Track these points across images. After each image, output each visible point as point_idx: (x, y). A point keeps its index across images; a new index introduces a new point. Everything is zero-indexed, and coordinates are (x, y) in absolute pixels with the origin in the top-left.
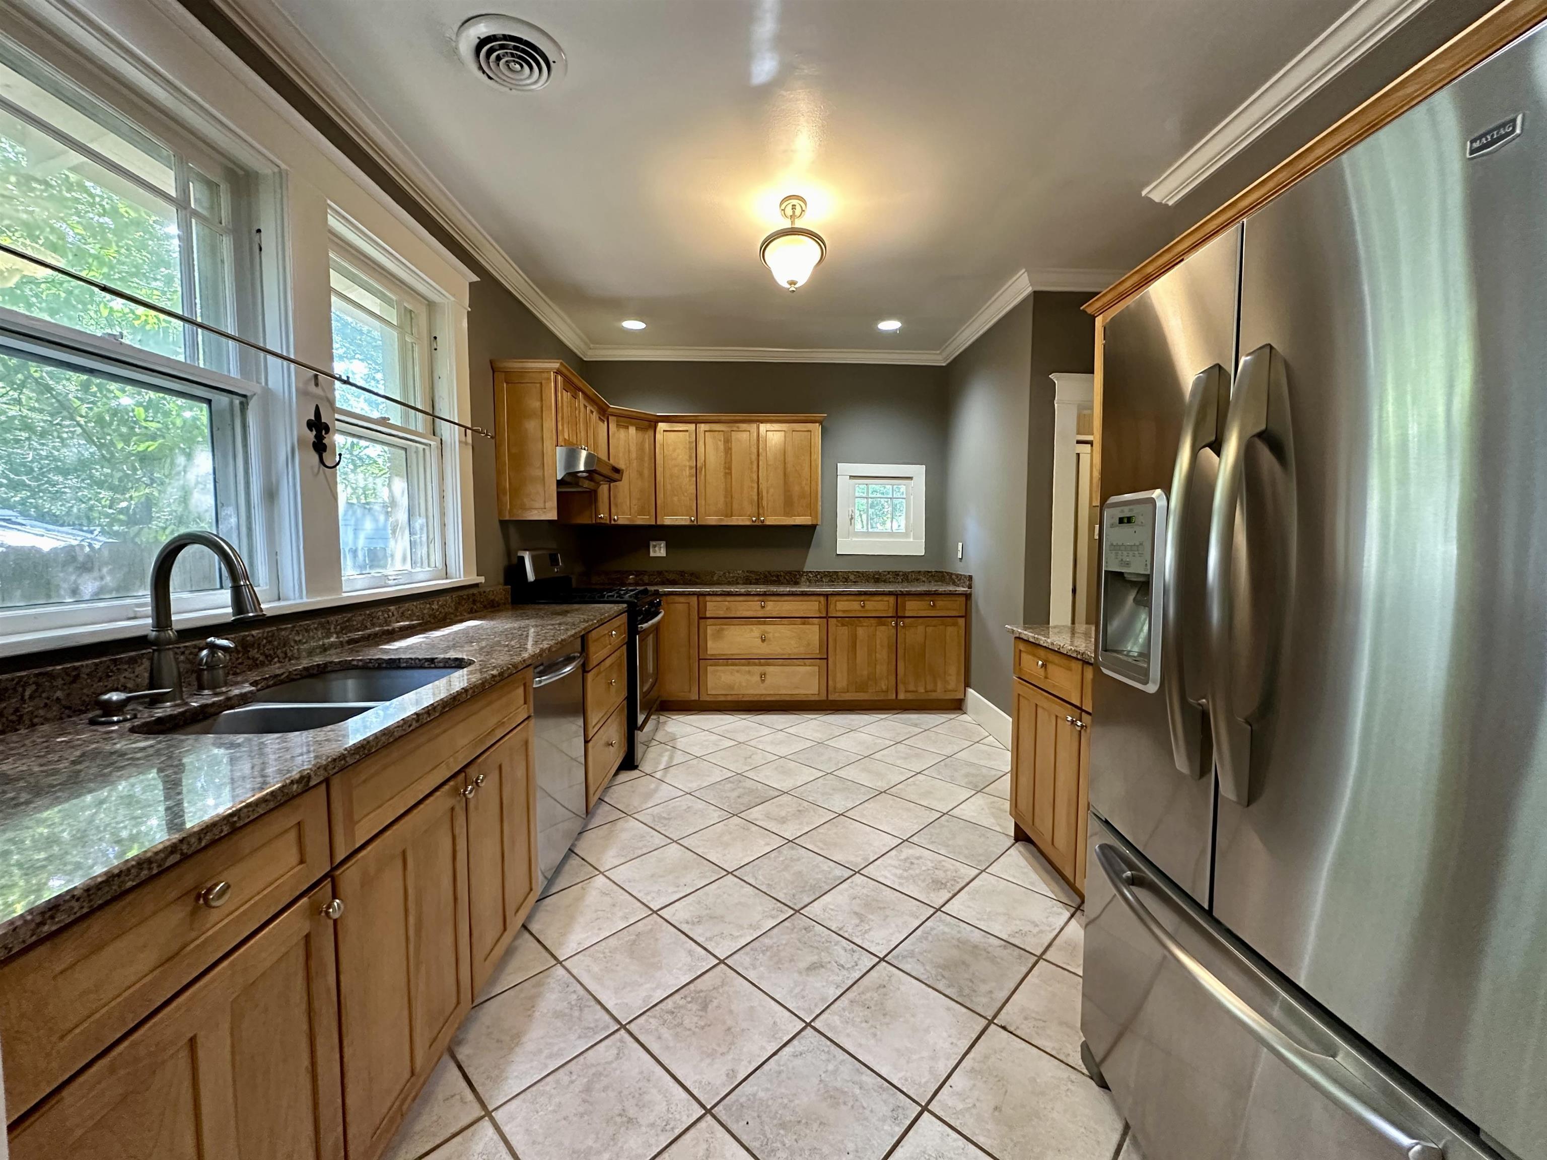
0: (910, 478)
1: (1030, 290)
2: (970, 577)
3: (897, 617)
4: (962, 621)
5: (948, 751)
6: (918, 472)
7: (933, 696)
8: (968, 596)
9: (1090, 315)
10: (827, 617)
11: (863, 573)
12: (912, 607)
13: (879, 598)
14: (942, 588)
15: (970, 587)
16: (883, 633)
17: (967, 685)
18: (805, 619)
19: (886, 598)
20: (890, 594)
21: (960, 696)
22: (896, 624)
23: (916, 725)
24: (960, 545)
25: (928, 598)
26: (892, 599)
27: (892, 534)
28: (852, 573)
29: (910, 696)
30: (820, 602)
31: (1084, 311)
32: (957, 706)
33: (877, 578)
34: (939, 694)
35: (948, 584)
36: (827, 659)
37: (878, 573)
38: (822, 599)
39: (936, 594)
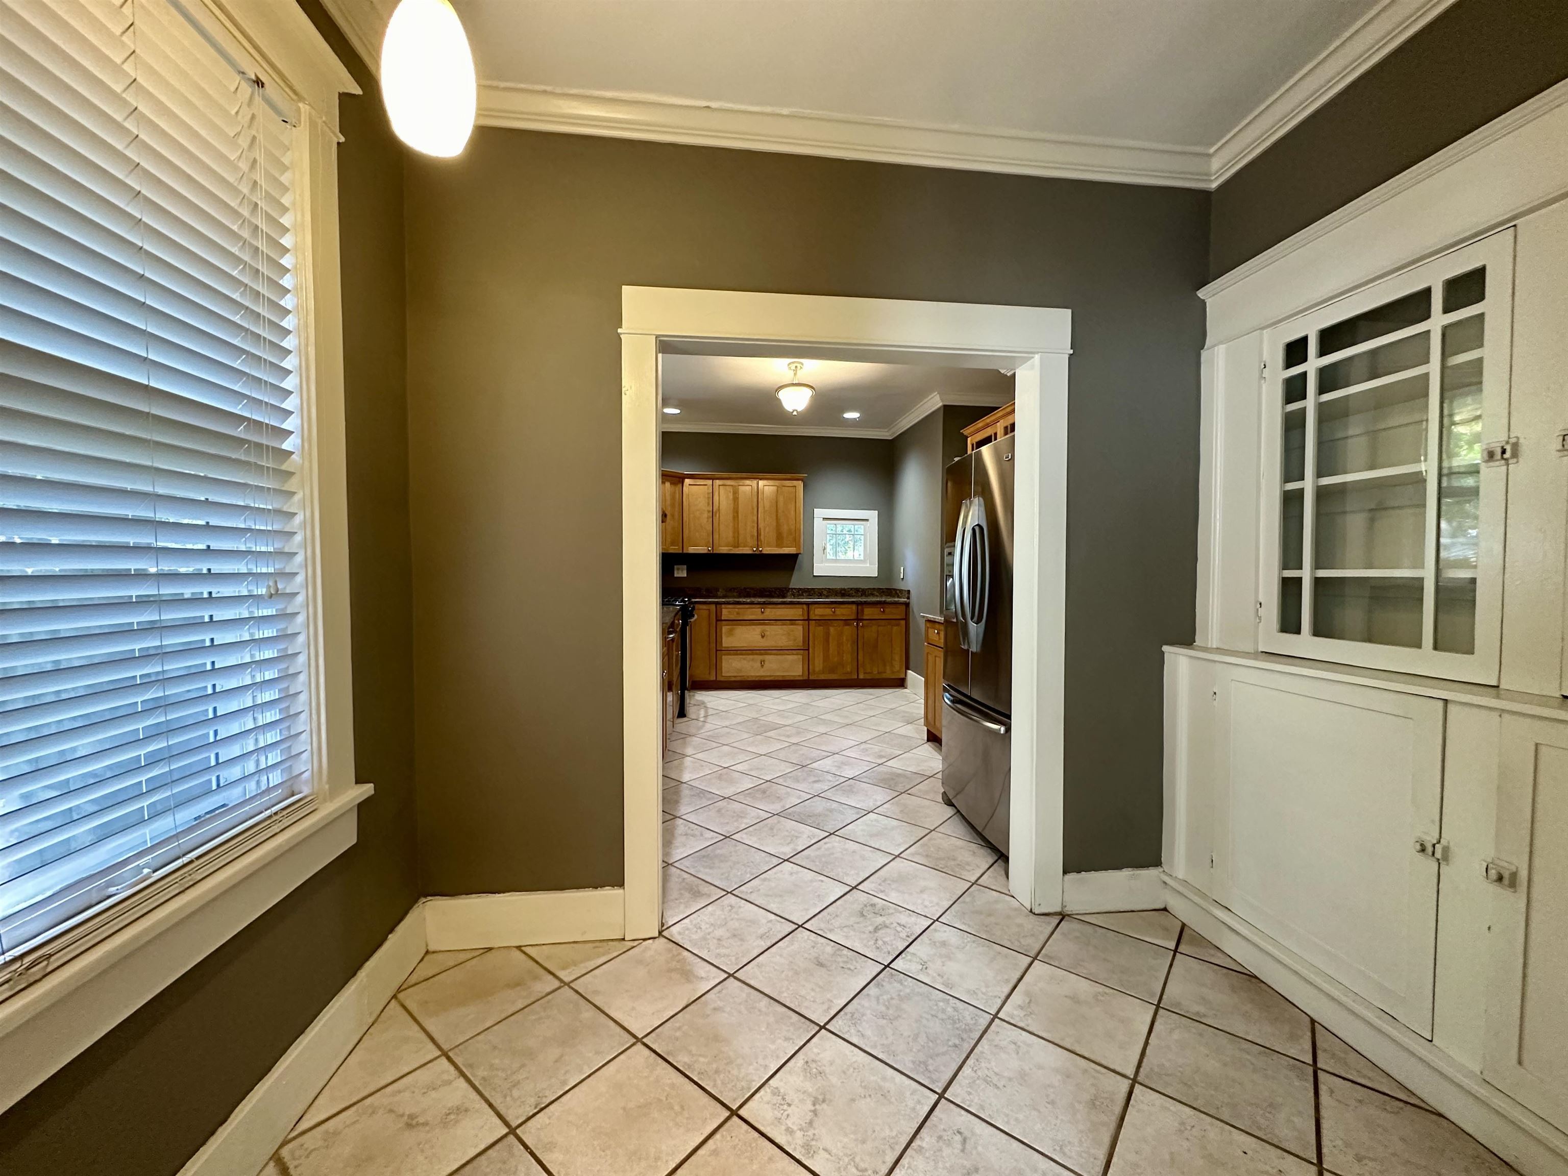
0: (867, 520)
1: (941, 404)
2: (909, 591)
3: (858, 620)
4: (903, 622)
5: (893, 706)
6: (873, 515)
7: (884, 676)
8: (907, 605)
9: (965, 435)
10: (808, 620)
11: (832, 589)
12: (868, 612)
13: (846, 606)
14: (889, 599)
15: (908, 598)
16: (848, 631)
17: (907, 668)
18: (792, 621)
19: (850, 606)
20: (853, 603)
21: (903, 676)
22: (857, 624)
23: (871, 695)
24: (902, 568)
25: (879, 606)
26: (854, 607)
27: (853, 561)
28: (825, 589)
29: (868, 677)
30: (803, 609)
31: (962, 433)
32: (901, 683)
33: (843, 593)
34: (888, 675)
35: (894, 597)
36: (808, 650)
37: (844, 589)
38: (805, 607)
39: (885, 603)
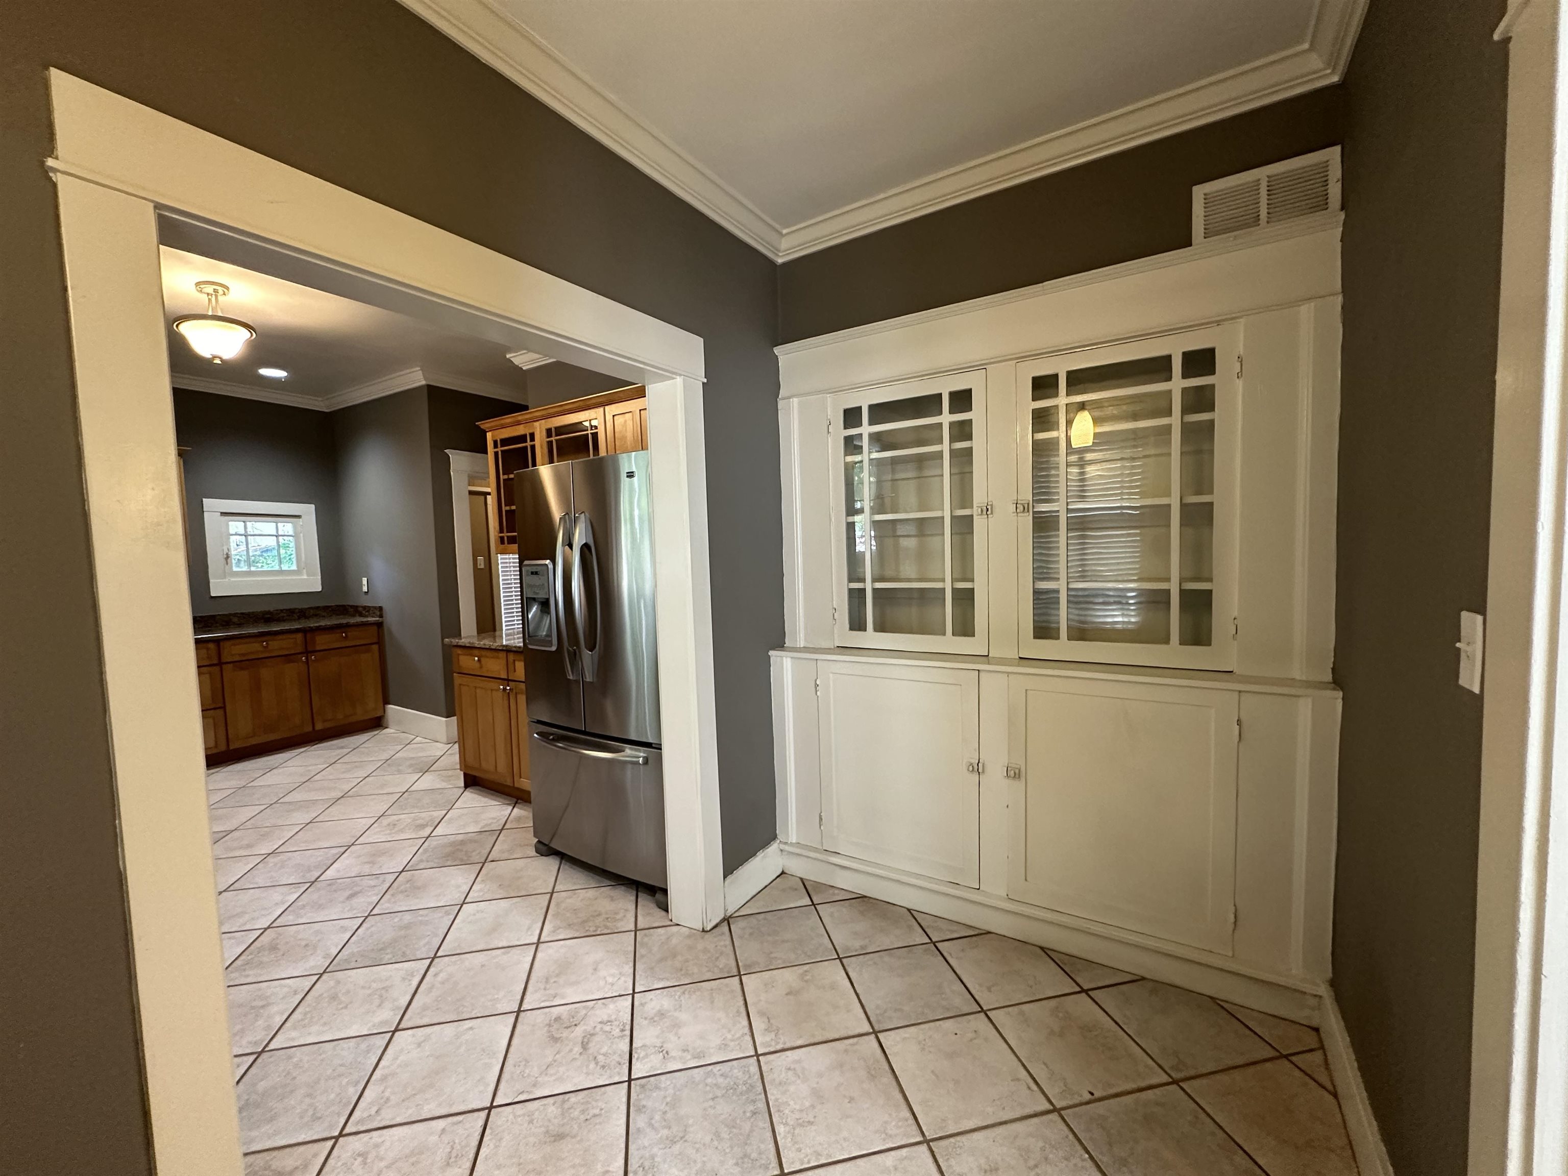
0: (299, 517)
1: (423, 383)
2: (381, 608)
3: (307, 652)
4: (375, 647)
5: (385, 756)
6: (308, 511)
7: (353, 719)
8: (380, 625)
9: (482, 430)
10: (220, 664)
11: (248, 614)
12: (322, 641)
13: (284, 637)
14: (352, 621)
15: (381, 616)
16: (291, 671)
17: (386, 702)
19: (293, 636)
20: (297, 631)
21: (379, 714)
22: (307, 659)
23: (342, 748)
24: (365, 580)
25: (339, 631)
26: (299, 636)
27: (281, 572)
28: (235, 615)
29: (328, 725)
30: (208, 649)
31: (478, 427)
32: (377, 723)
33: (268, 617)
34: (360, 715)
35: (354, 616)
36: (224, 708)
37: (269, 612)
38: (211, 646)
39: (348, 625)
